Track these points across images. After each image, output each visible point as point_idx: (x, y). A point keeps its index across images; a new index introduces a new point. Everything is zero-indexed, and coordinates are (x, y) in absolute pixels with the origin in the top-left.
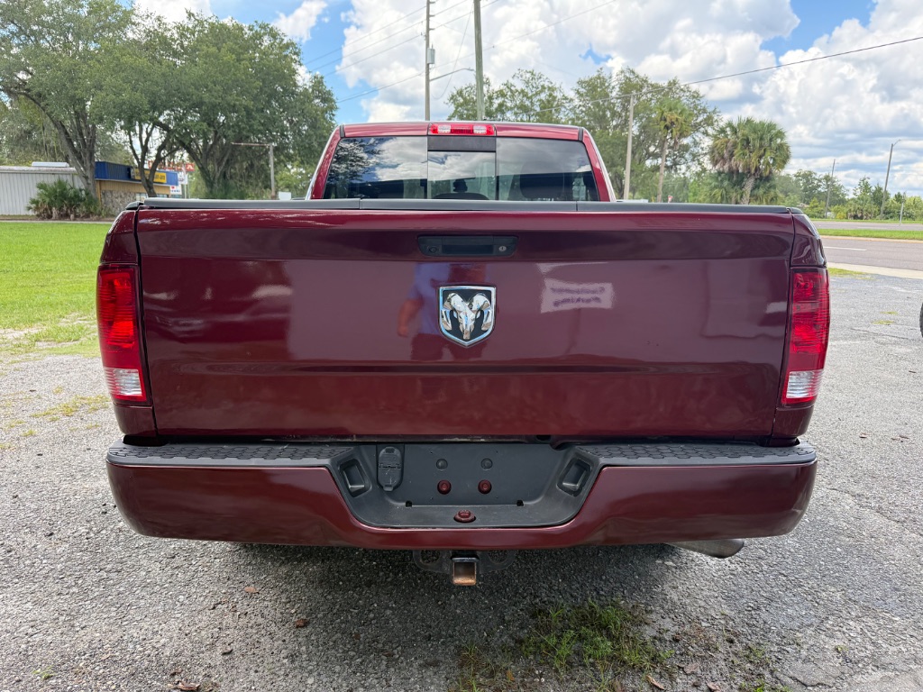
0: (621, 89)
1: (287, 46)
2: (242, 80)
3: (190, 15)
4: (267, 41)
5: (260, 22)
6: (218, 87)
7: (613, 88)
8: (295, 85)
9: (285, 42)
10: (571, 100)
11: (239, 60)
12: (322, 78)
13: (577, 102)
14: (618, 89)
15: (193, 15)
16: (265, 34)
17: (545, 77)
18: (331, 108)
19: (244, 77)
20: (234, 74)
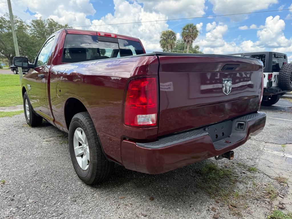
0: (49, 25)
7: (46, 24)
10: (30, 27)
13: (33, 28)
14: (48, 25)
17: (18, 17)
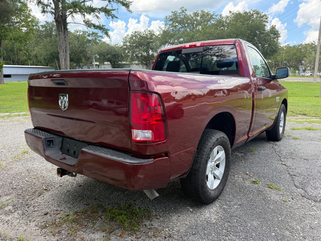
1: (263, 16)
2: (243, 31)
3: (230, 12)
4: (255, 16)
5: (253, 10)
6: (234, 35)
8: (264, 30)
9: (262, 15)
11: (243, 25)
12: (275, 26)
15: (231, 12)
16: (254, 14)
18: (278, 37)
19: (244, 30)
20: (241, 30)
